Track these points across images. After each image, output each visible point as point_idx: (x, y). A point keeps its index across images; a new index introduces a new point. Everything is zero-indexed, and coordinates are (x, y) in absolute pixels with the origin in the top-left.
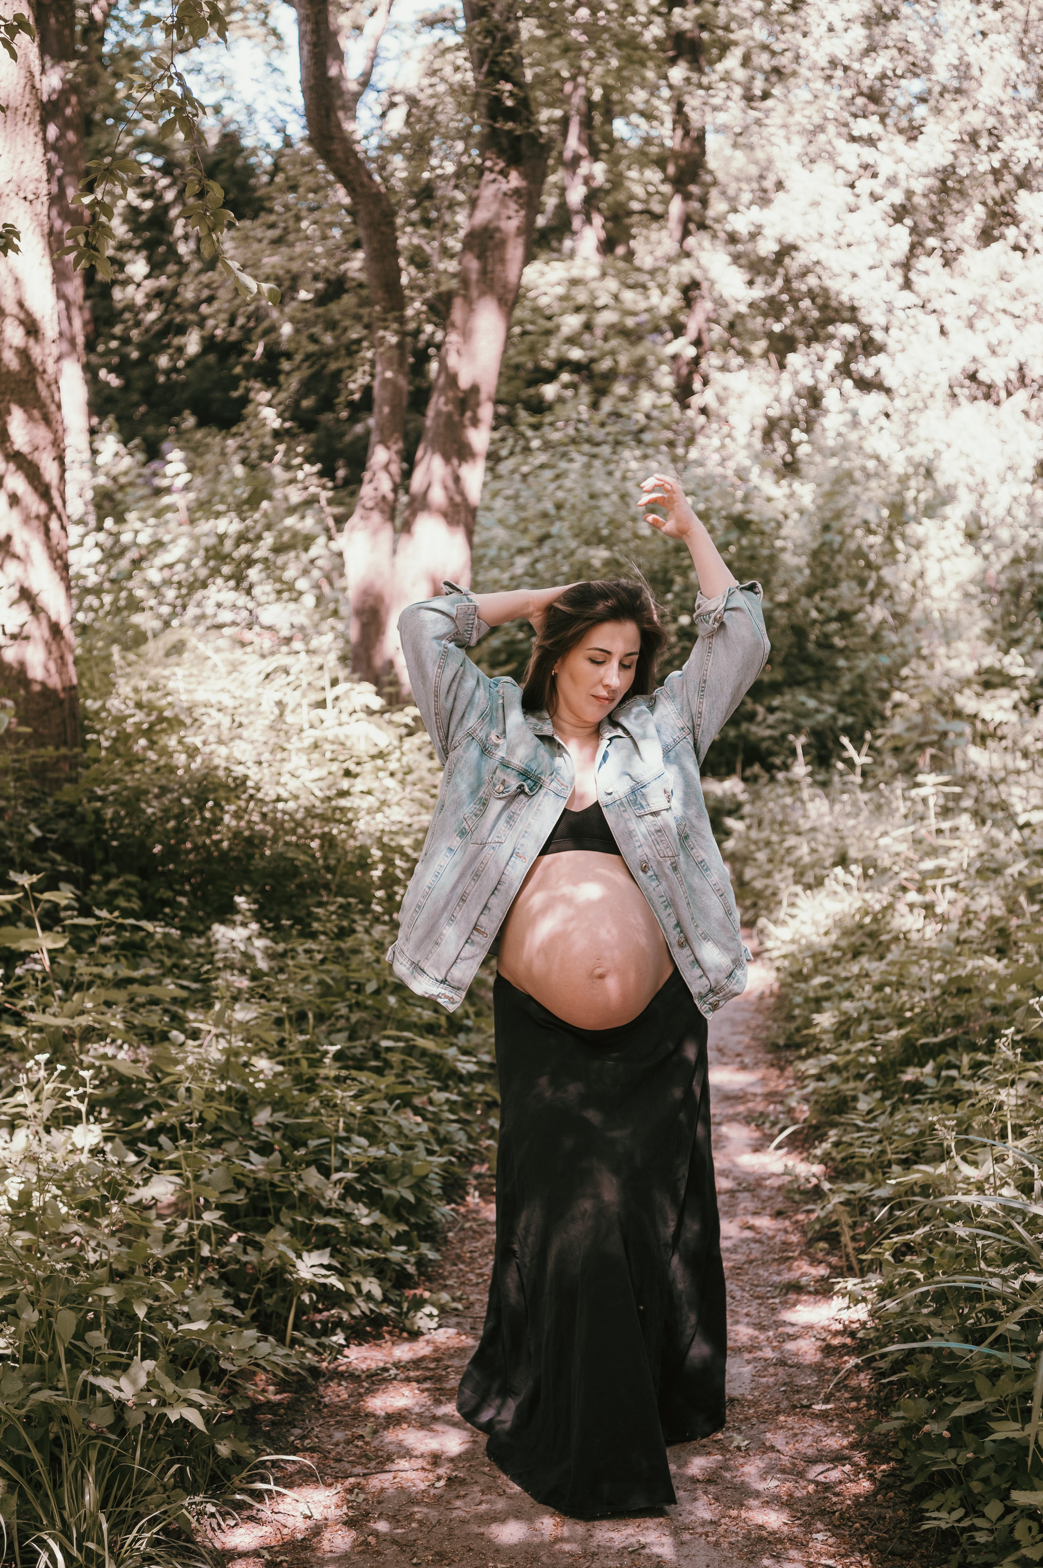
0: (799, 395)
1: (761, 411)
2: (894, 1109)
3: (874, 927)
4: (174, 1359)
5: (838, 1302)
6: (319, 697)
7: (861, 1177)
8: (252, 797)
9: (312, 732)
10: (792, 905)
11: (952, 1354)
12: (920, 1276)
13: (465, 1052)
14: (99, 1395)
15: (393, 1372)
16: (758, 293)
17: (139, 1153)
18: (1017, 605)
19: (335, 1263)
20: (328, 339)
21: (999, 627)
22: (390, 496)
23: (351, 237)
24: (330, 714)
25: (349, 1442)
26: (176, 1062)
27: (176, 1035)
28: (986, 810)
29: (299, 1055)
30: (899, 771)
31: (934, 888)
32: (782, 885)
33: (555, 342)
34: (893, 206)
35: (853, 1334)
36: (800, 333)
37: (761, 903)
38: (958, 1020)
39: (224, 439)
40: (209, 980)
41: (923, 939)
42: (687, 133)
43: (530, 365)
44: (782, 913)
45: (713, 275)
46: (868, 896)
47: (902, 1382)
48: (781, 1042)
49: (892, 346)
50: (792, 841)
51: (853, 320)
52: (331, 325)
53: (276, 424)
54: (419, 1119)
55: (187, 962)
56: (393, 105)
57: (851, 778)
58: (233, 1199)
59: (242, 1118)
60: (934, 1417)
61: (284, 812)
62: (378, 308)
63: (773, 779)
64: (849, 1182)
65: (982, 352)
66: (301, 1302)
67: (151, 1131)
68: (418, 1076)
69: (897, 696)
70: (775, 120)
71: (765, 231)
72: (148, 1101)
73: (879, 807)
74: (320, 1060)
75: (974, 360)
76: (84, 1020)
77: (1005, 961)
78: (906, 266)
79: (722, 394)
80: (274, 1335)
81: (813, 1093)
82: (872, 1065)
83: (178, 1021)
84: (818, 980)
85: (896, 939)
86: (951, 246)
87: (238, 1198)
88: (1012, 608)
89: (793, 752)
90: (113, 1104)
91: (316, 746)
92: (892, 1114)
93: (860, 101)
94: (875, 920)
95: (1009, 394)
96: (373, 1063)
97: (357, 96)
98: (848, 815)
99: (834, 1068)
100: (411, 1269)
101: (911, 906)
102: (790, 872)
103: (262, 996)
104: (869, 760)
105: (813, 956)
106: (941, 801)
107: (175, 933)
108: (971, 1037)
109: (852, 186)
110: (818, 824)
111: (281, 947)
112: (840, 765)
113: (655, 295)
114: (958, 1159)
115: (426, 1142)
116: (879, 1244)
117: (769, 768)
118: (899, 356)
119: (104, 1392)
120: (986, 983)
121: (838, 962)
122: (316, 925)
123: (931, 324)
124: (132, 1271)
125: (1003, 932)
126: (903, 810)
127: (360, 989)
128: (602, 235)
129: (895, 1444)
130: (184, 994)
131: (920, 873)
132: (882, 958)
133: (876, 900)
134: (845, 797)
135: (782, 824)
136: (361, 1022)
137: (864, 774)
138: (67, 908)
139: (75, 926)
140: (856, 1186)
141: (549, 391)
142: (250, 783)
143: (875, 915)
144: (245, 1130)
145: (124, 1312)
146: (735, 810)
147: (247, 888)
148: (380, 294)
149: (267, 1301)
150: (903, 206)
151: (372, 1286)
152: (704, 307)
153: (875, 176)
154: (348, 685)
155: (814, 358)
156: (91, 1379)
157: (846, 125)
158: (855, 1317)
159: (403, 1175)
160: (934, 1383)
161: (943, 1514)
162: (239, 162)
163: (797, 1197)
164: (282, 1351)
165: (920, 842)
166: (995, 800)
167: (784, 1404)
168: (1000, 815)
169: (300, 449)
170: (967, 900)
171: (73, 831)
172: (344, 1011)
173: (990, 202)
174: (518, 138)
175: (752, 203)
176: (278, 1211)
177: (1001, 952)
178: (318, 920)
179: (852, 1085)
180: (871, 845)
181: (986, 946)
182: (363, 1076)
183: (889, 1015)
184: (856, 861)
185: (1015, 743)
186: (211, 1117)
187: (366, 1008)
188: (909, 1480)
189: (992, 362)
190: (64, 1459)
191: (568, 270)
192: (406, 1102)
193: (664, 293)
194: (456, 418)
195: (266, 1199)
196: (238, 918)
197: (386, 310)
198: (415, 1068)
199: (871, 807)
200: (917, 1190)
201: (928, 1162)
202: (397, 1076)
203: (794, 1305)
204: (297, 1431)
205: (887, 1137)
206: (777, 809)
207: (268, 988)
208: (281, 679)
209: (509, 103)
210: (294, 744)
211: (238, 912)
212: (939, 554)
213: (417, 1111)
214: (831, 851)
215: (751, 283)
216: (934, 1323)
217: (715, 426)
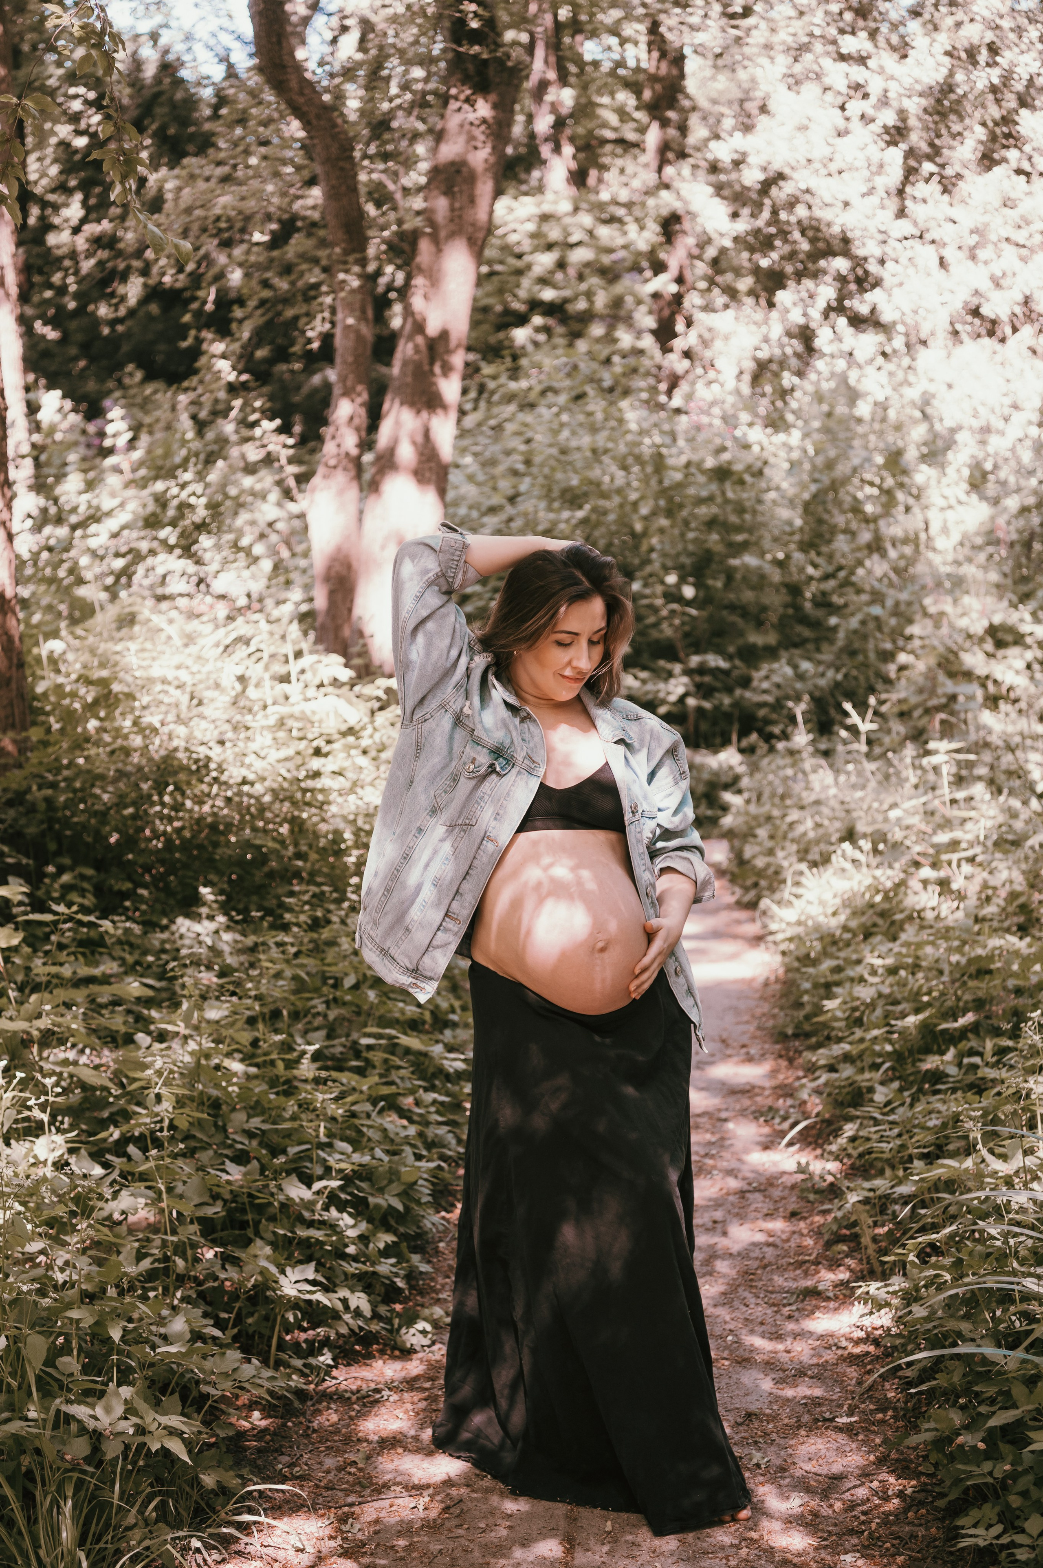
0: (789, 334)
1: (748, 354)
2: (915, 1100)
3: (886, 906)
4: (152, 1383)
5: (859, 1309)
6: (282, 670)
7: (881, 1173)
8: (216, 779)
9: (277, 708)
10: (797, 884)
11: (985, 1360)
12: (948, 1277)
13: (450, 1049)
14: (74, 1426)
15: (386, 1393)
16: (742, 226)
17: (106, 1165)
18: (1028, 558)
19: (320, 1278)
20: (283, 285)
21: (1009, 581)
22: (354, 452)
23: (306, 174)
24: (293, 689)
25: (340, 1469)
26: (145, 1067)
27: (142, 1038)
28: (1001, 778)
29: (274, 1056)
30: (906, 738)
31: (949, 864)
32: (785, 864)
33: (526, 282)
34: (885, 127)
35: (876, 1342)
36: (789, 269)
37: (763, 883)
38: (979, 1004)
39: (175, 393)
40: (175, 978)
41: (938, 917)
42: (663, 55)
43: (499, 308)
44: (787, 891)
45: (693, 208)
46: (878, 873)
47: (931, 1392)
48: (790, 1031)
49: (888, 281)
50: (794, 815)
51: (846, 253)
52: (287, 270)
53: (232, 377)
54: (405, 1122)
55: (150, 958)
56: (344, 29)
57: (855, 746)
58: (209, 1211)
59: (216, 1125)
60: (967, 1427)
61: (250, 796)
62: (338, 250)
63: (772, 749)
64: (867, 1178)
65: (985, 285)
66: (285, 1320)
67: (117, 1142)
68: (404, 1075)
69: (903, 658)
70: (758, 37)
71: (750, 160)
72: (114, 1109)
73: (887, 777)
74: (298, 1061)
75: (977, 293)
76: (44, 1023)
77: (1028, 939)
78: (901, 192)
79: (707, 335)
80: (258, 1355)
81: (826, 1084)
82: (889, 1054)
83: (142, 1023)
84: (827, 964)
85: (910, 918)
86: (949, 171)
87: (215, 1210)
88: (1024, 560)
89: (793, 719)
90: (75, 1112)
91: (281, 723)
92: (912, 1106)
93: (848, 16)
94: (886, 898)
95: (1015, 330)
96: (354, 1063)
97: (306, 21)
98: (854, 787)
99: (847, 1058)
100: (400, 1283)
101: (925, 883)
102: (794, 847)
103: (233, 994)
104: (874, 726)
105: (821, 939)
106: (954, 770)
107: (137, 929)
108: (994, 1022)
109: (843, 108)
110: (822, 796)
111: (250, 940)
112: (844, 733)
113: (632, 228)
114: (984, 1152)
115: (413, 1146)
116: (904, 1246)
117: (768, 738)
118: (896, 291)
119: (79, 1422)
120: (1008, 963)
121: (848, 944)
122: (288, 916)
123: (927, 255)
124: (104, 1291)
125: (1024, 908)
126: (913, 780)
127: (337, 984)
128: (573, 165)
129: (926, 1458)
130: (150, 993)
131: (933, 846)
132: (894, 939)
133: (888, 877)
134: (850, 767)
135: (783, 797)
136: (340, 1019)
137: (869, 742)
138: (21, 903)
139: (28, 923)
140: (878, 1182)
141: (521, 335)
142: (212, 766)
143: (886, 893)
144: (219, 1138)
145: (98, 1335)
146: (733, 784)
147: (212, 877)
148: (340, 235)
149: (250, 1321)
150: (897, 129)
151: (359, 1300)
152: (686, 243)
153: (866, 96)
154: (315, 657)
155: (805, 295)
156: (65, 1408)
157: (834, 42)
158: (878, 1323)
159: (391, 1182)
160: (967, 1391)
161: (980, 1531)
162: (179, 95)
163: (812, 1197)
164: (267, 1373)
165: (932, 814)
166: (1013, 767)
167: (806, 1418)
168: (1017, 783)
169: (258, 404)
170: (985, 875)
171: (23, 821)
172: (321, 1008)
173: (990, 124)
174: (485, 61)
175: (735, 129)
176: (257, 1223)
177: (1023, 930)
178: (290, 910)
179: (867, 1075)
180: (880, 818)
181: (1006, 924)
182: (344, 1077)
183: (905, 999)
184: (865, 836)
185: (1030, 706)
186: (183, 1124)
187: (345, 1004)
188: (942, 1495)
189: (996, 296)
190: (38, 1493)
191: (539, 205)
192: (392, 1104)
193: (642, 228)
194: (426, 368)
195: (244, 1211)
196: (204, 911)
197: (346, 252)
198: (399, 1068)
199: (879, 776)
200: (941, 1186)
201: (952, 1155)
202: (381, 1076)
203: (813, 1312)
204: (285, 1459)
205: (907, 1131)
206: (777, 782)
207: (238, 984)
208: (242, 652)
209: (474, 24)
210: (259, 721)
211: (204, 904)
212: (943, 503)
213: (403, 1113)
214: (837, 825)
215: (735, 215)
216: (965, 1327)
217: (699, 371)
